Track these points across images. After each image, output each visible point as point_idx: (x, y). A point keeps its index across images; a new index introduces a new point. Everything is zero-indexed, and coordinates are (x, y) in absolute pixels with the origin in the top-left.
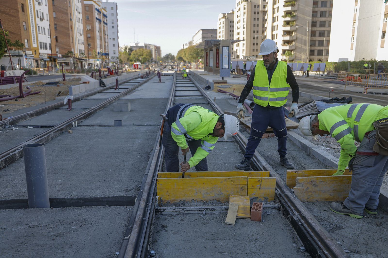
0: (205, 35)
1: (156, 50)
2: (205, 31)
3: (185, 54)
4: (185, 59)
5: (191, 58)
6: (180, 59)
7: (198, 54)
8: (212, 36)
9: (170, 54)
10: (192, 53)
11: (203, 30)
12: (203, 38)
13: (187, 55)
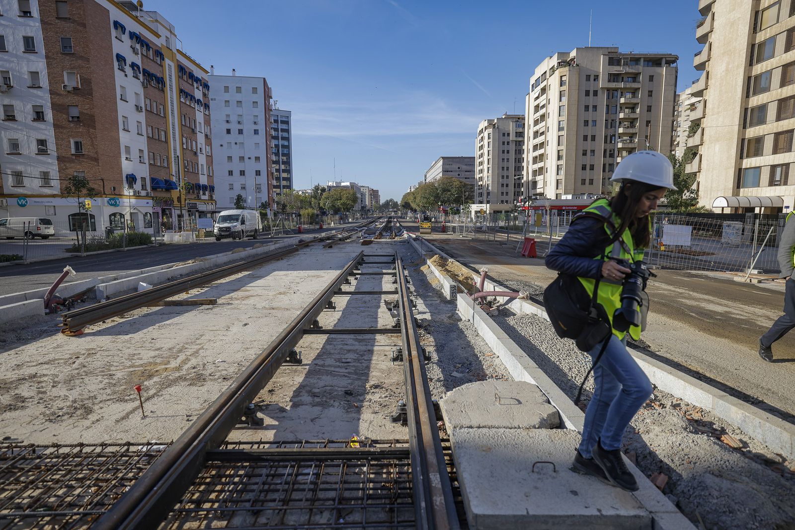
0: (448, 167)
1: (371, 195)
2: (448, 161)
3: (415, 198)
4: (414, 206)
5: (426, 203)
6: (406, 205)
7: (437, 197)
8: (459, 168)
9: (391, 200)
10: (427, 195)
11: (443, 158)
12: (445, 171)
13: (418, 200)
